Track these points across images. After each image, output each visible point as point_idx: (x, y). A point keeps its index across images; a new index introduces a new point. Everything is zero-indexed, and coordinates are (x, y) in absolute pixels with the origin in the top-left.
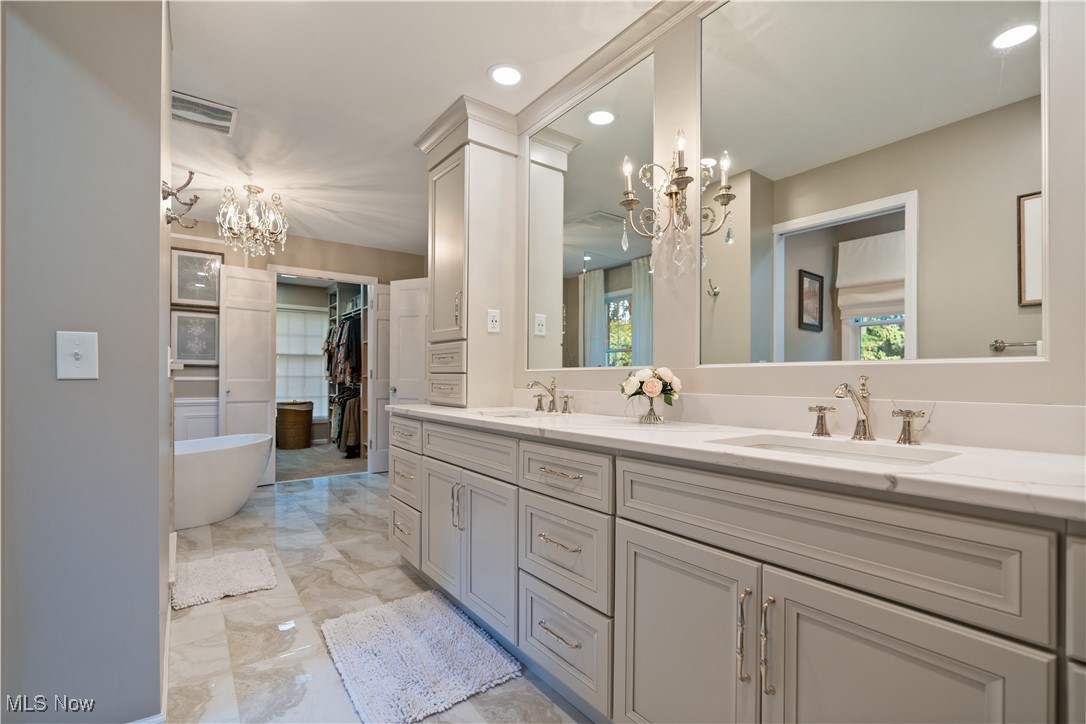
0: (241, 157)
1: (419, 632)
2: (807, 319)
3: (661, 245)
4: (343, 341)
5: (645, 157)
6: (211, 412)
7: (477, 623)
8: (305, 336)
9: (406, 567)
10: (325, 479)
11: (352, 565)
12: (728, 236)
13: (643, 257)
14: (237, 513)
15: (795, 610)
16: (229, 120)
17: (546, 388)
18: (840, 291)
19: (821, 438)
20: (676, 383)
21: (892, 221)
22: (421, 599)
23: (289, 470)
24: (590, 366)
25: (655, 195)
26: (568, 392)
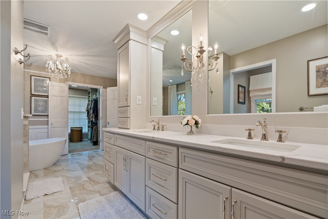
0: (53, 44)
1: (112, 206)
2: (240, 100)
3: (194, 74)
4: (92, 107)
5: (189, 44)
6: (46, 130)
7: (132, 203)
8: (80, 106)
9: (109, 183)
10: (87, 152)
11: (91, 182)
12: (217, 71)
13: (189, 81)
14: (54, 164)
15: (244, 206)
16: (48, 30)
17: (156, 123)
18: (251, 91)
19: (250, 140)
20: (200, 121)
21: (267, 69)
22: (114, 194)
23: (73, 149)
24: (172, 115)
25: (193, 57)
26: (164, 124)
